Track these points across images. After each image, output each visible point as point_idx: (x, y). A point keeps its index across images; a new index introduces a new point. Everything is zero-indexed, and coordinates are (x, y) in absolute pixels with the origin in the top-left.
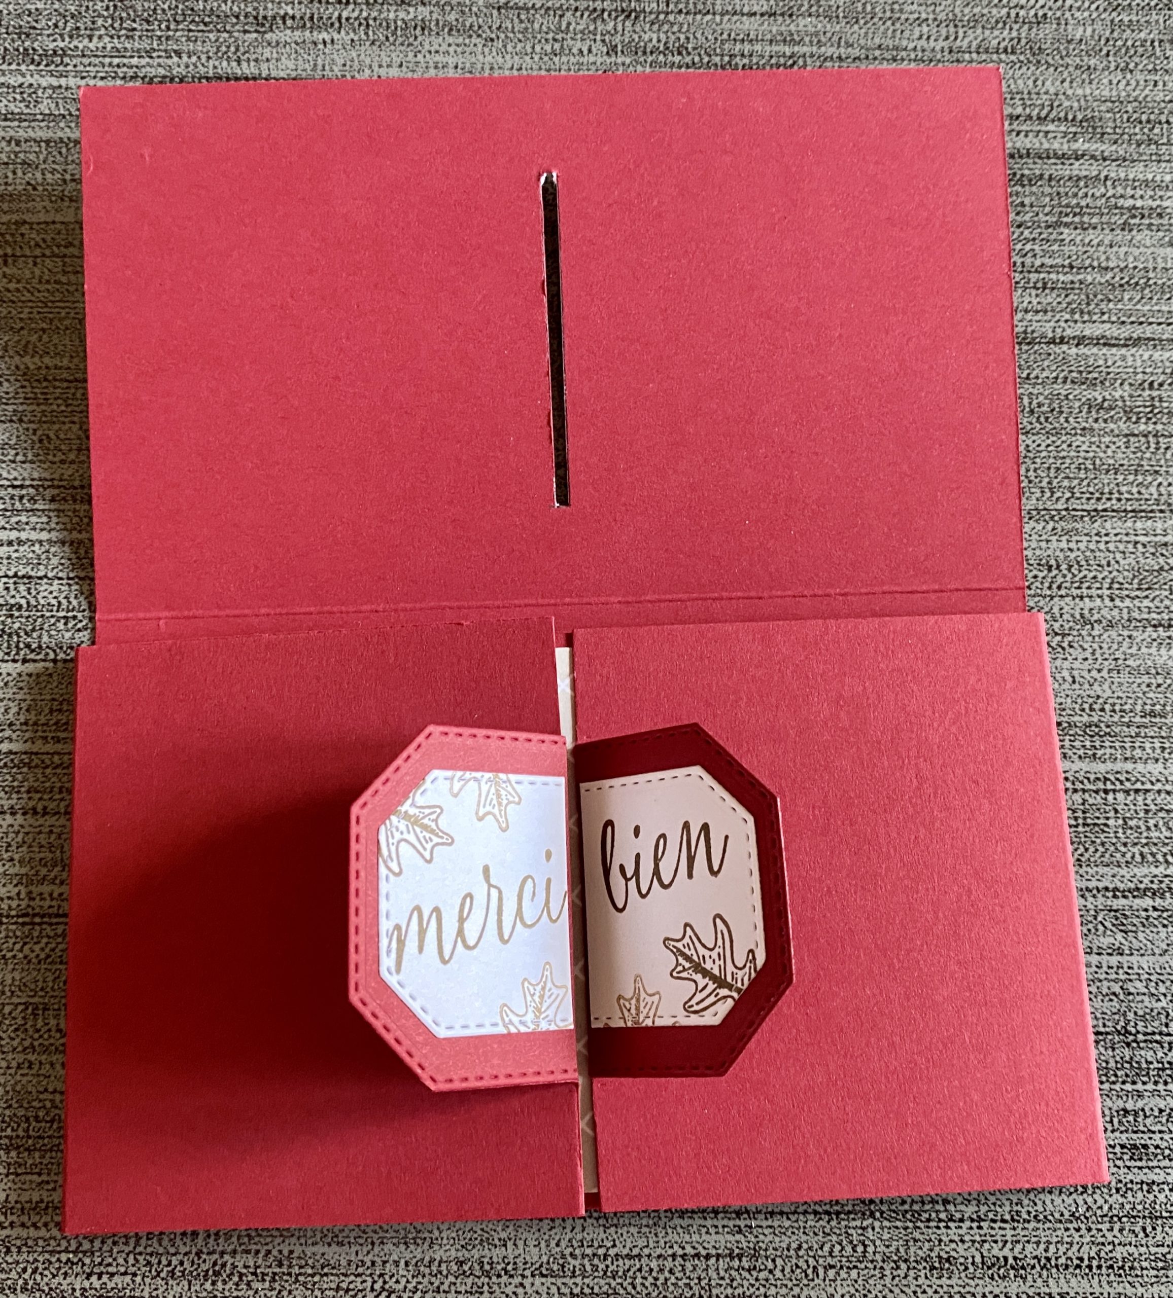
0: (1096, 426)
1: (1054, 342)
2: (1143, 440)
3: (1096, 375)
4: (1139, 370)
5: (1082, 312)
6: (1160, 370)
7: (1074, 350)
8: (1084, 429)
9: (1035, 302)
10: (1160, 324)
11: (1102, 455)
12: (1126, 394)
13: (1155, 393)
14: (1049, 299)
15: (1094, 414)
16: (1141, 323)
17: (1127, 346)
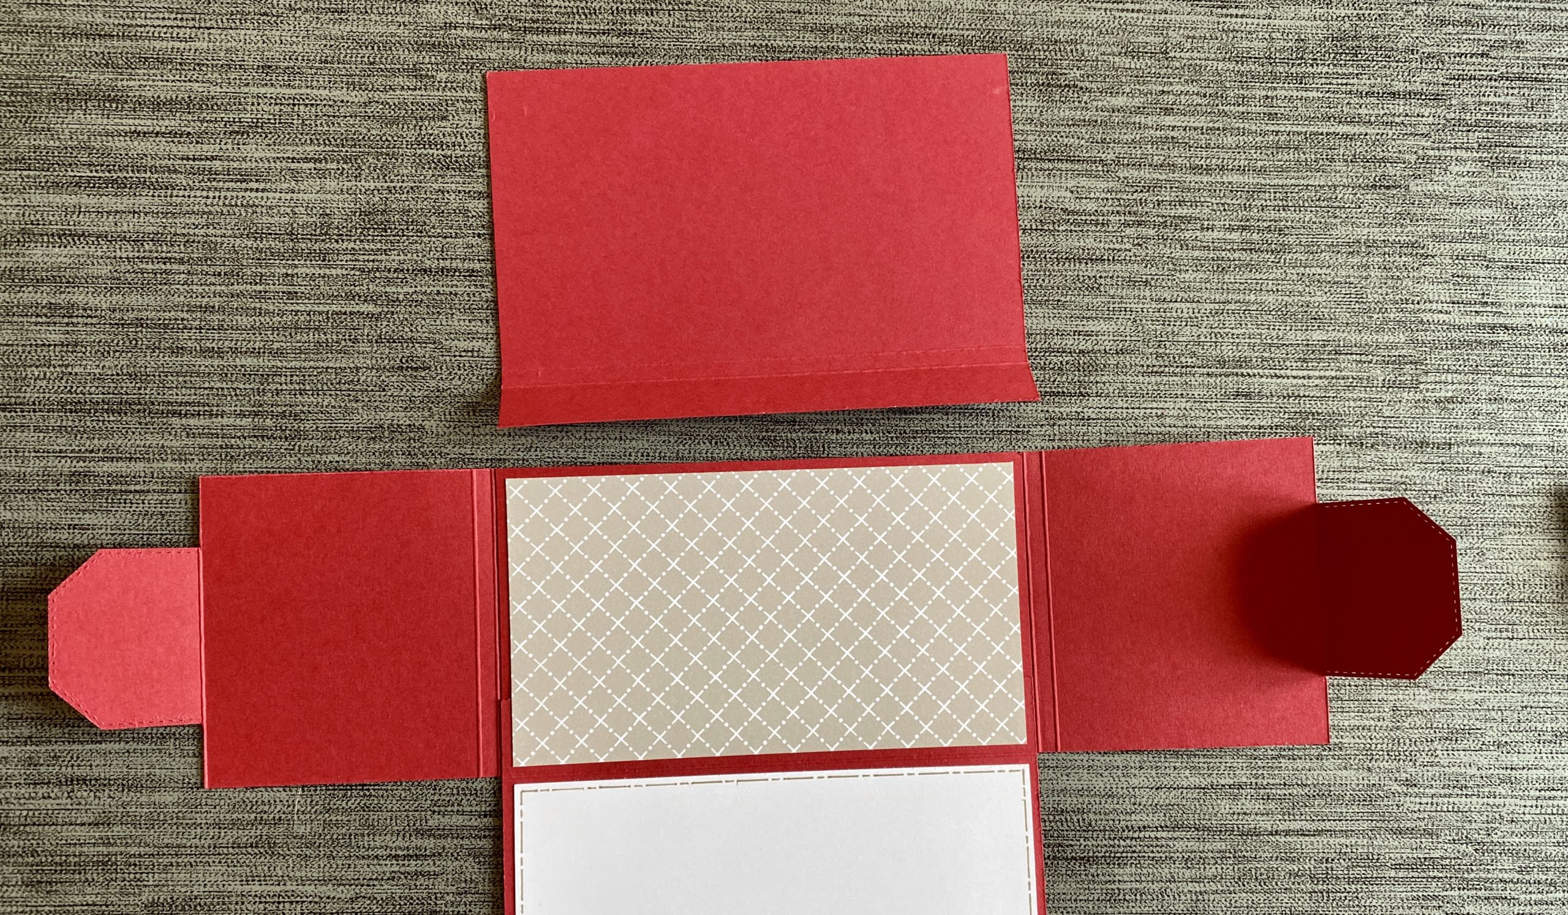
0: (1293, 887)
1: (1272, 835)
2: (1320, 895)
3: (1295, 855)
4: (1321, 851)
5: (1289, 814)
6: (1333, 851)
7: (1283, 839)
8: (1286, 889)
9: (1262, 808)
10: (1334, 820)
11: (1296, 905)
12: (1312, 867)
13: (1329, 865)
14: (1271, 806)
15: (1292, 880)
16: (1324, 820)
17: (1314, 835)
